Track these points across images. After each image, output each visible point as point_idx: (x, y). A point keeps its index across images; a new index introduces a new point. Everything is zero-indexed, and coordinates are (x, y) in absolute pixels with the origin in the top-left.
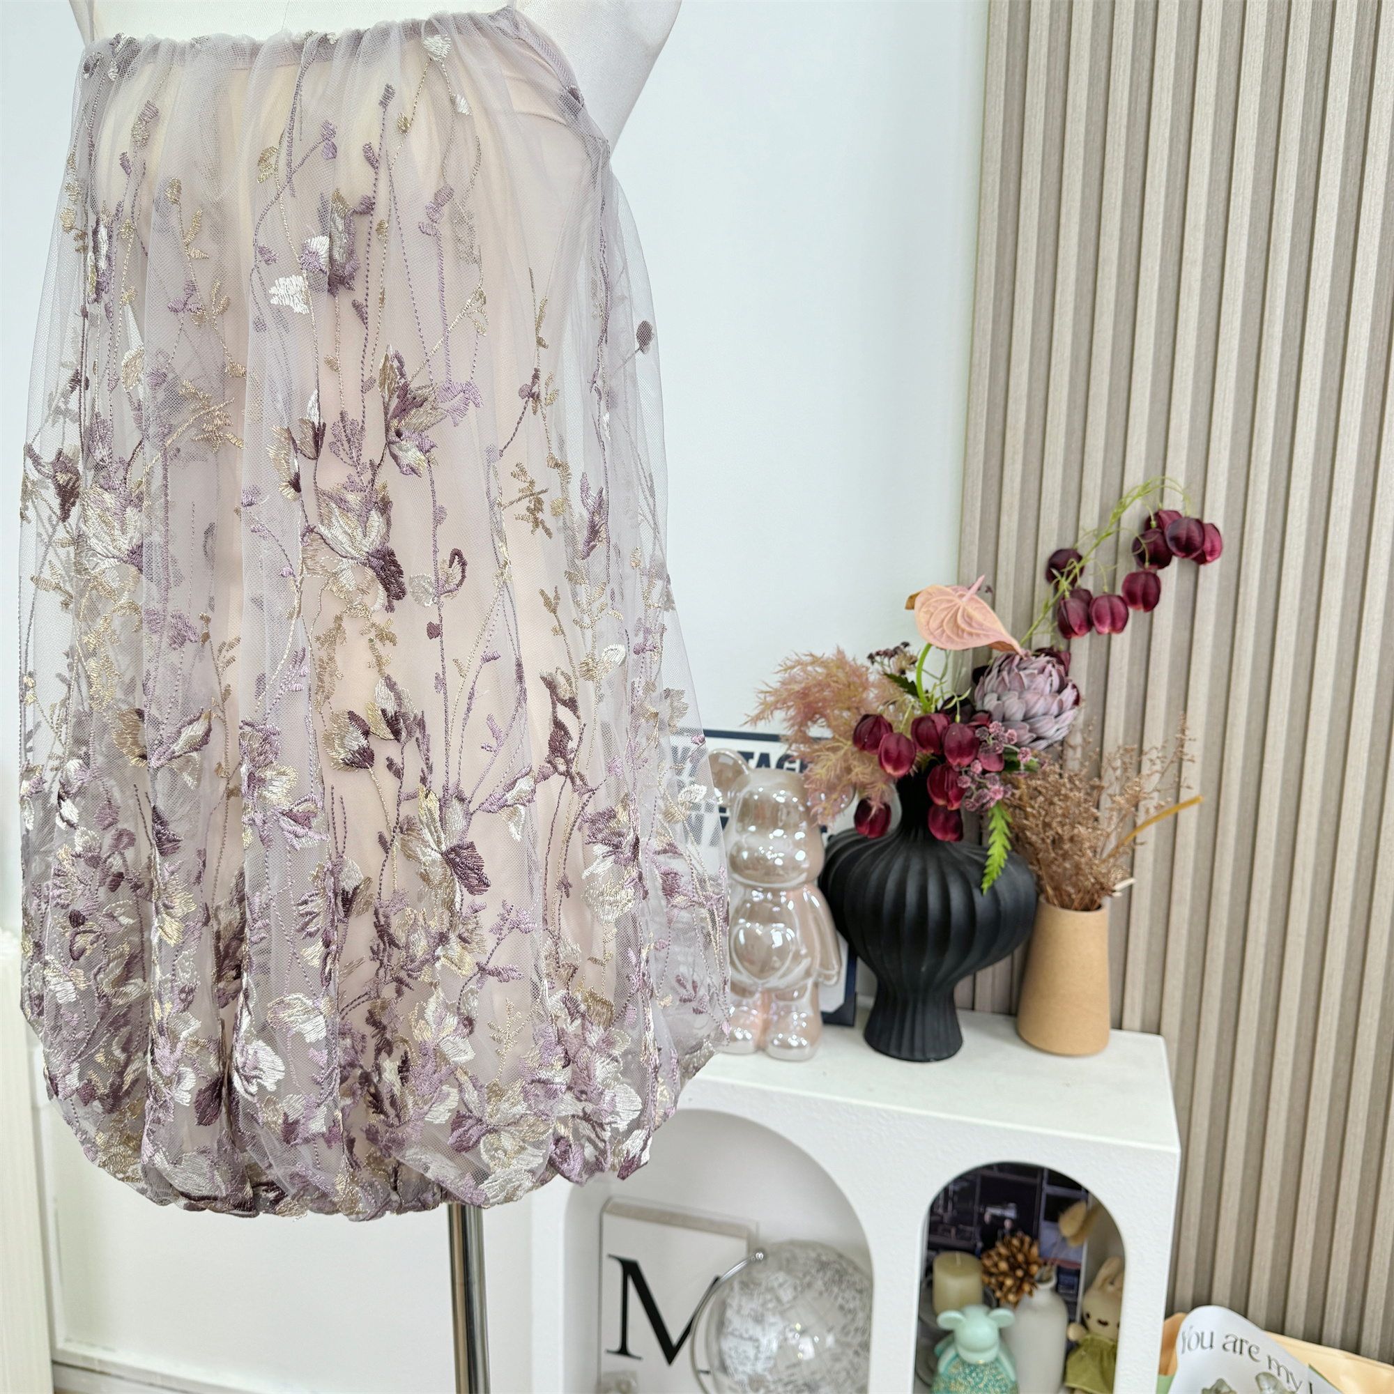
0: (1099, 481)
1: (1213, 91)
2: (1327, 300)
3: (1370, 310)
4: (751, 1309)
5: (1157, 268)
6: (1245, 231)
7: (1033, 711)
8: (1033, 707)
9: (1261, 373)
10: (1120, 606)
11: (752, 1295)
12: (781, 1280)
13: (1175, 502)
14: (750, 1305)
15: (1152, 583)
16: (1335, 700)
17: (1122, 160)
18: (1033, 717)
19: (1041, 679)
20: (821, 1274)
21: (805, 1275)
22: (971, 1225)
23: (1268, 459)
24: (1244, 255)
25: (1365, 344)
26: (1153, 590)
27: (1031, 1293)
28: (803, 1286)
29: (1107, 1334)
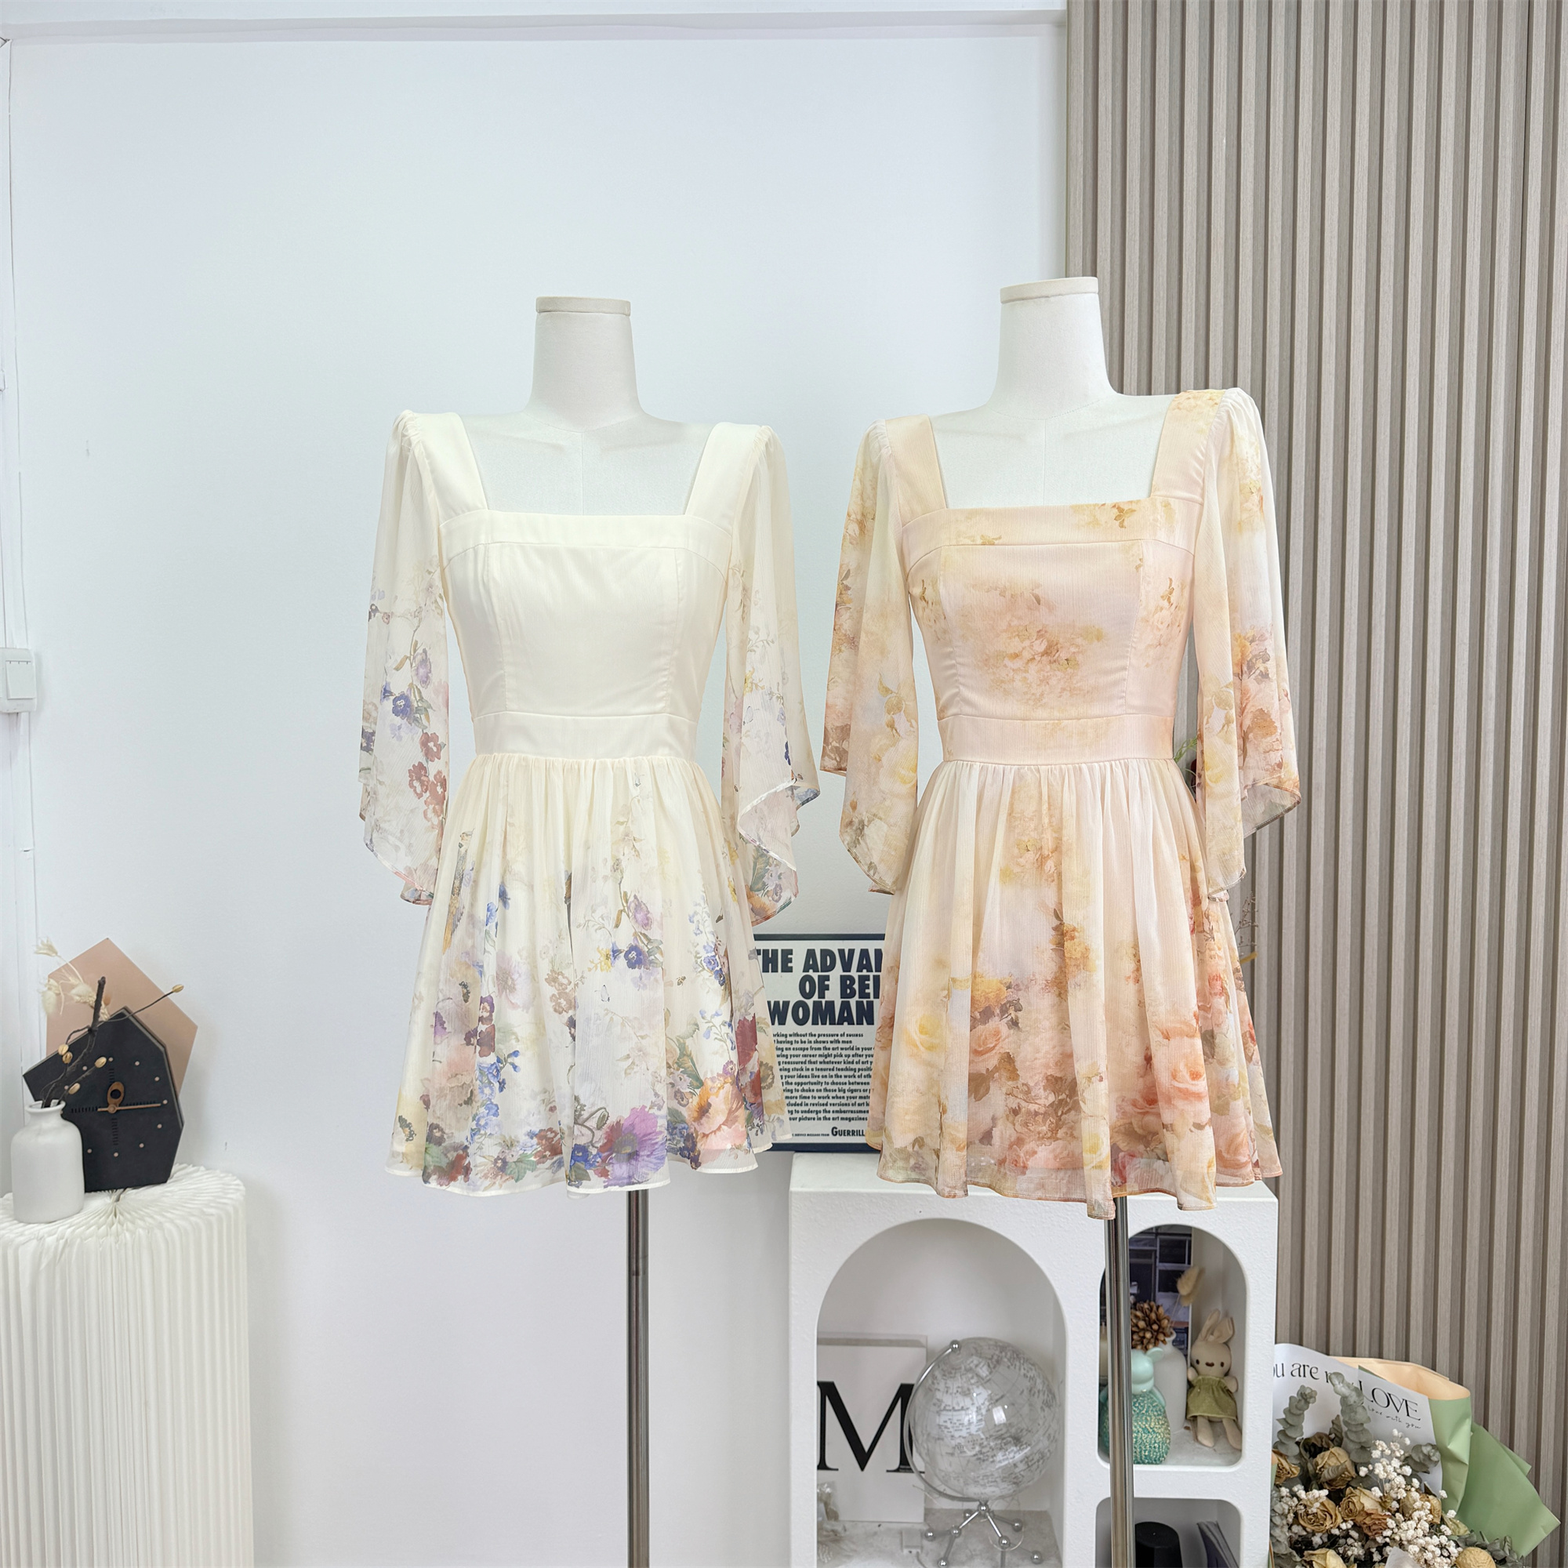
4: (957, 1388)
11: (955, 1377)
12: (975, 1362)
21: (992, 1357)
27: (1164, 1342)
28: (994, 1363)
29: (1214, 1373)
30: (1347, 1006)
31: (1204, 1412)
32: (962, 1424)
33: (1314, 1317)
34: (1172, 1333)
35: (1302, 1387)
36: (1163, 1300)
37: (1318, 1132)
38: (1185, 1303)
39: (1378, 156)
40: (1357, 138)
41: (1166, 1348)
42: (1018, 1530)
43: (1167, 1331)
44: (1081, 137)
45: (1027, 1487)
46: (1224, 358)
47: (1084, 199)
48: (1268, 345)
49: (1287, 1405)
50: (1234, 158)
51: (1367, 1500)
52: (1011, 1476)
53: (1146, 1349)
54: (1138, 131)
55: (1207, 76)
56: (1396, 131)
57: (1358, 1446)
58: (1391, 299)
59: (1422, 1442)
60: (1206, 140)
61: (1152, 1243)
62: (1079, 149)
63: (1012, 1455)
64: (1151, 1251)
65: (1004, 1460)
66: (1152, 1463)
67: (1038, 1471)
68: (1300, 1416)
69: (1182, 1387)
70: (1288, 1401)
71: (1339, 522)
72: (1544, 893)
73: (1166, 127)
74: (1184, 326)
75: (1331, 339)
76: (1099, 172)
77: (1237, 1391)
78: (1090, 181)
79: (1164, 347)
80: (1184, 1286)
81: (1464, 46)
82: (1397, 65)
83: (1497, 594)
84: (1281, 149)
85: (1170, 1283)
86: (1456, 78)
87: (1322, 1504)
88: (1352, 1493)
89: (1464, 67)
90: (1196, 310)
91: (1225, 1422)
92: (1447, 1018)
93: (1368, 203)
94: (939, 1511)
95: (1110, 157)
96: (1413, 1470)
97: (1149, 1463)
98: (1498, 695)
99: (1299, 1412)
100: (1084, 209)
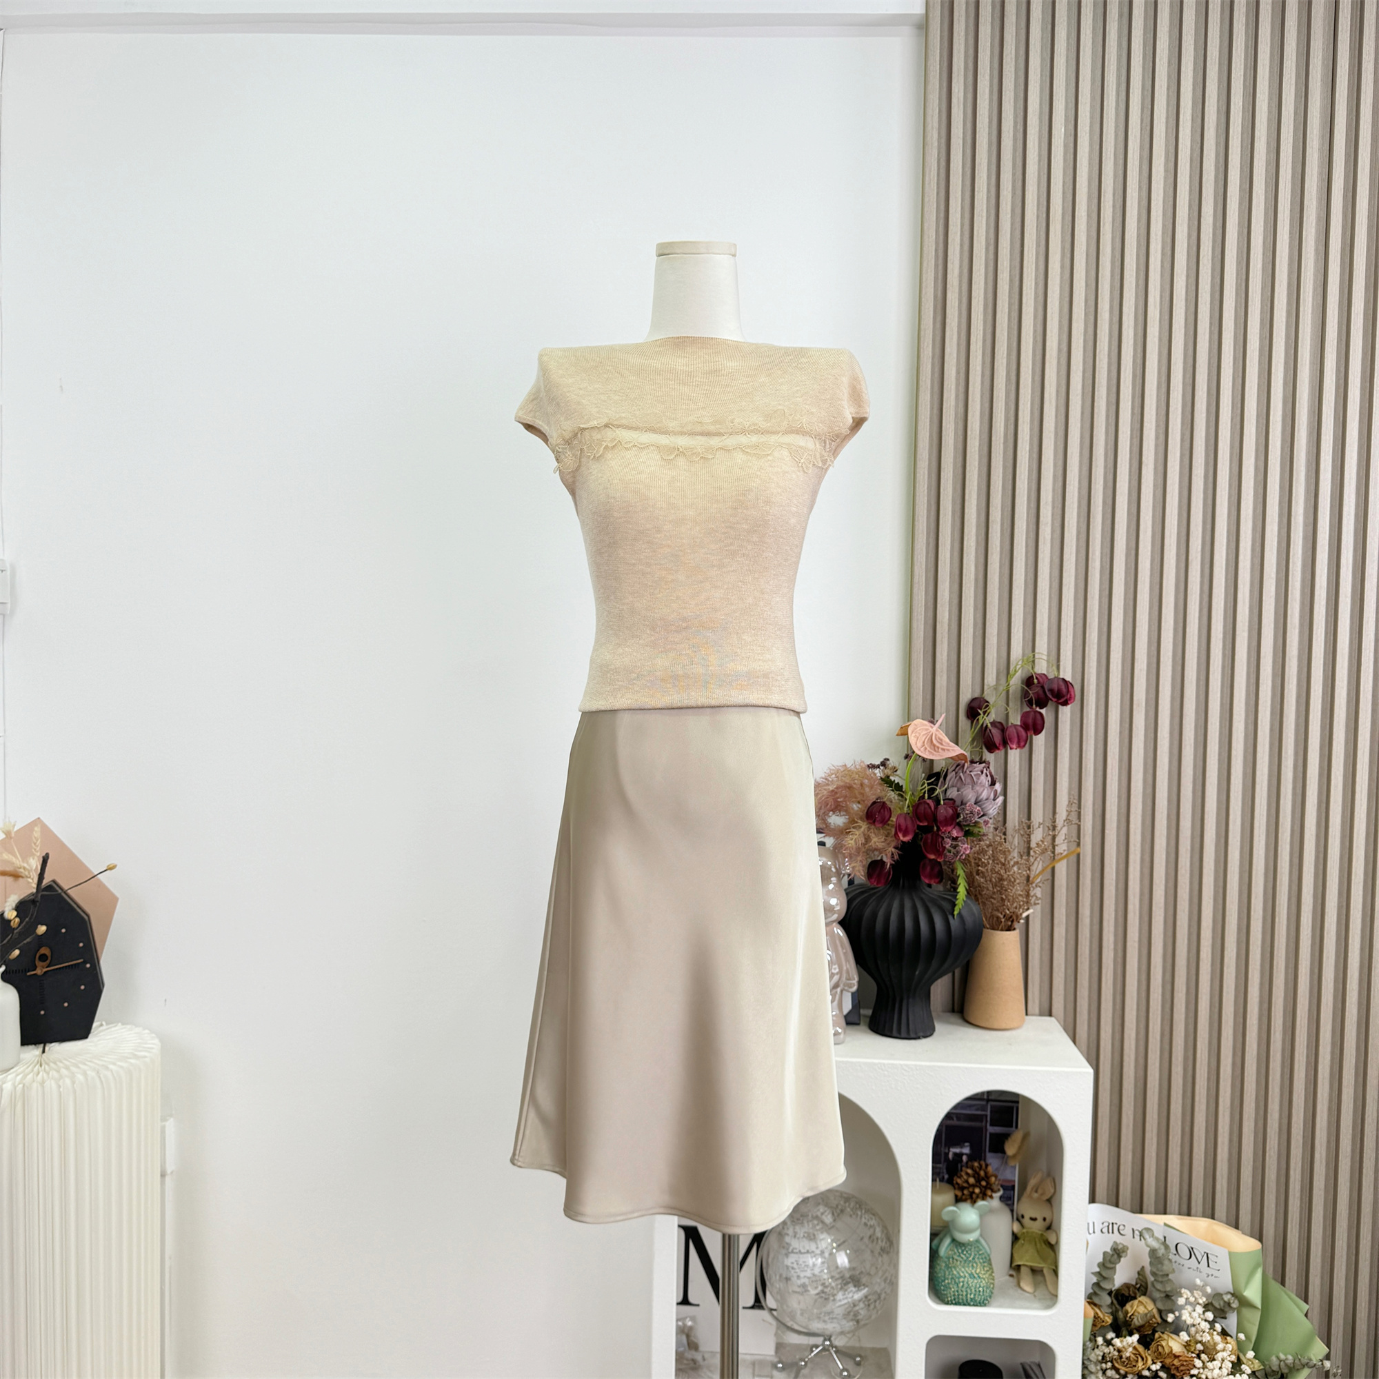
0: (995, 655)
1: (1053, 425)
2: (1125, 547)
3: (1149, 553)
4: (805, 1232)
5: (1025, 527)
6: (1076, 505)
7: (981, 797)
8: (981, 795)
9: (1089, 590)
10: (1023, 733)
11: (802, 1223)
12: (821, 1210)
13: (1042, 668)
14: (801, 1231)
15: (1038, 717)
16: (1144, 789)
17: (1002, 463)
18: (980, 801)
19: (983, 777)
20: (847, 1204)
21: (837, 1206)
22: (940, 1163)
23: (1096, 641)
24: (1076, 520)
25: (1148, 573)
26: (1039, 722)
27: (991, 1197)
28: (838, 1213)
29: (1037, 1227)
30: (1162, 900)
31: (1027, 1261)
32: (807, 1266)
33: (1129, 1179)
34: (999, 1190)
35: (1115, 1243)
36: (993, 1161)
37: (1135, 1013)
38: (1012, 1163)
39: (1199, 145)
40: (1181, 129)
41: (995, 1202)
42: (858, 1364)
43: (995, 1188)
44: (936, 125)
45: (865, 1325)
46: (1060, 321)
47: (938, 180)
48: (1099, 310)
49: (1101, 1259)
50: (1072, 145)
51: (1175, 1344)
52: (852, 1313)
53: (974, 1202)
54: (986, 121)
55: (1048, 74)
56: (1215, 124)
57: (1163, 1295)
58: (1210, 271)
59: (1221, 1292)
60: (1047, 129)
61: (984, 1108)
62: (934, 135)
63: (851, 1295)
64: (982, 1115)
65: (844, 1299)
66: (977, 1305)
67: (875, 1310)
68: (1114, 1268)
69: (1006, 1240)
70: (1102, 1256)
71: (1161, 468)
72: (1340, 803)
73: (1011, 117)
74: (1024, 292)
75: (1155, 306)
76: (952, 156)
77: (1058, 1242)
78: (943, 163)
79: (1007, 310)
80: (1011, 1148)
81: (1277, 49)
82: (1217, 66)
83: (1301, 534)
84: (1113, 137)
85: (998, 1145)
86: (1270, 78)
87: (1135, 1348)
88: (1160, 1337)
89: (1277, 69)
90: (1036, 279)
91: (1045, 1271)
92: (1252, 913)
93: (1190, 187)
94: (790, 1345)
95: (961, 142)
96: (1215, 1317)
97: (974, 1305)
98: (1301, 625)
99: (1112, 1266)
100: (938, 188)
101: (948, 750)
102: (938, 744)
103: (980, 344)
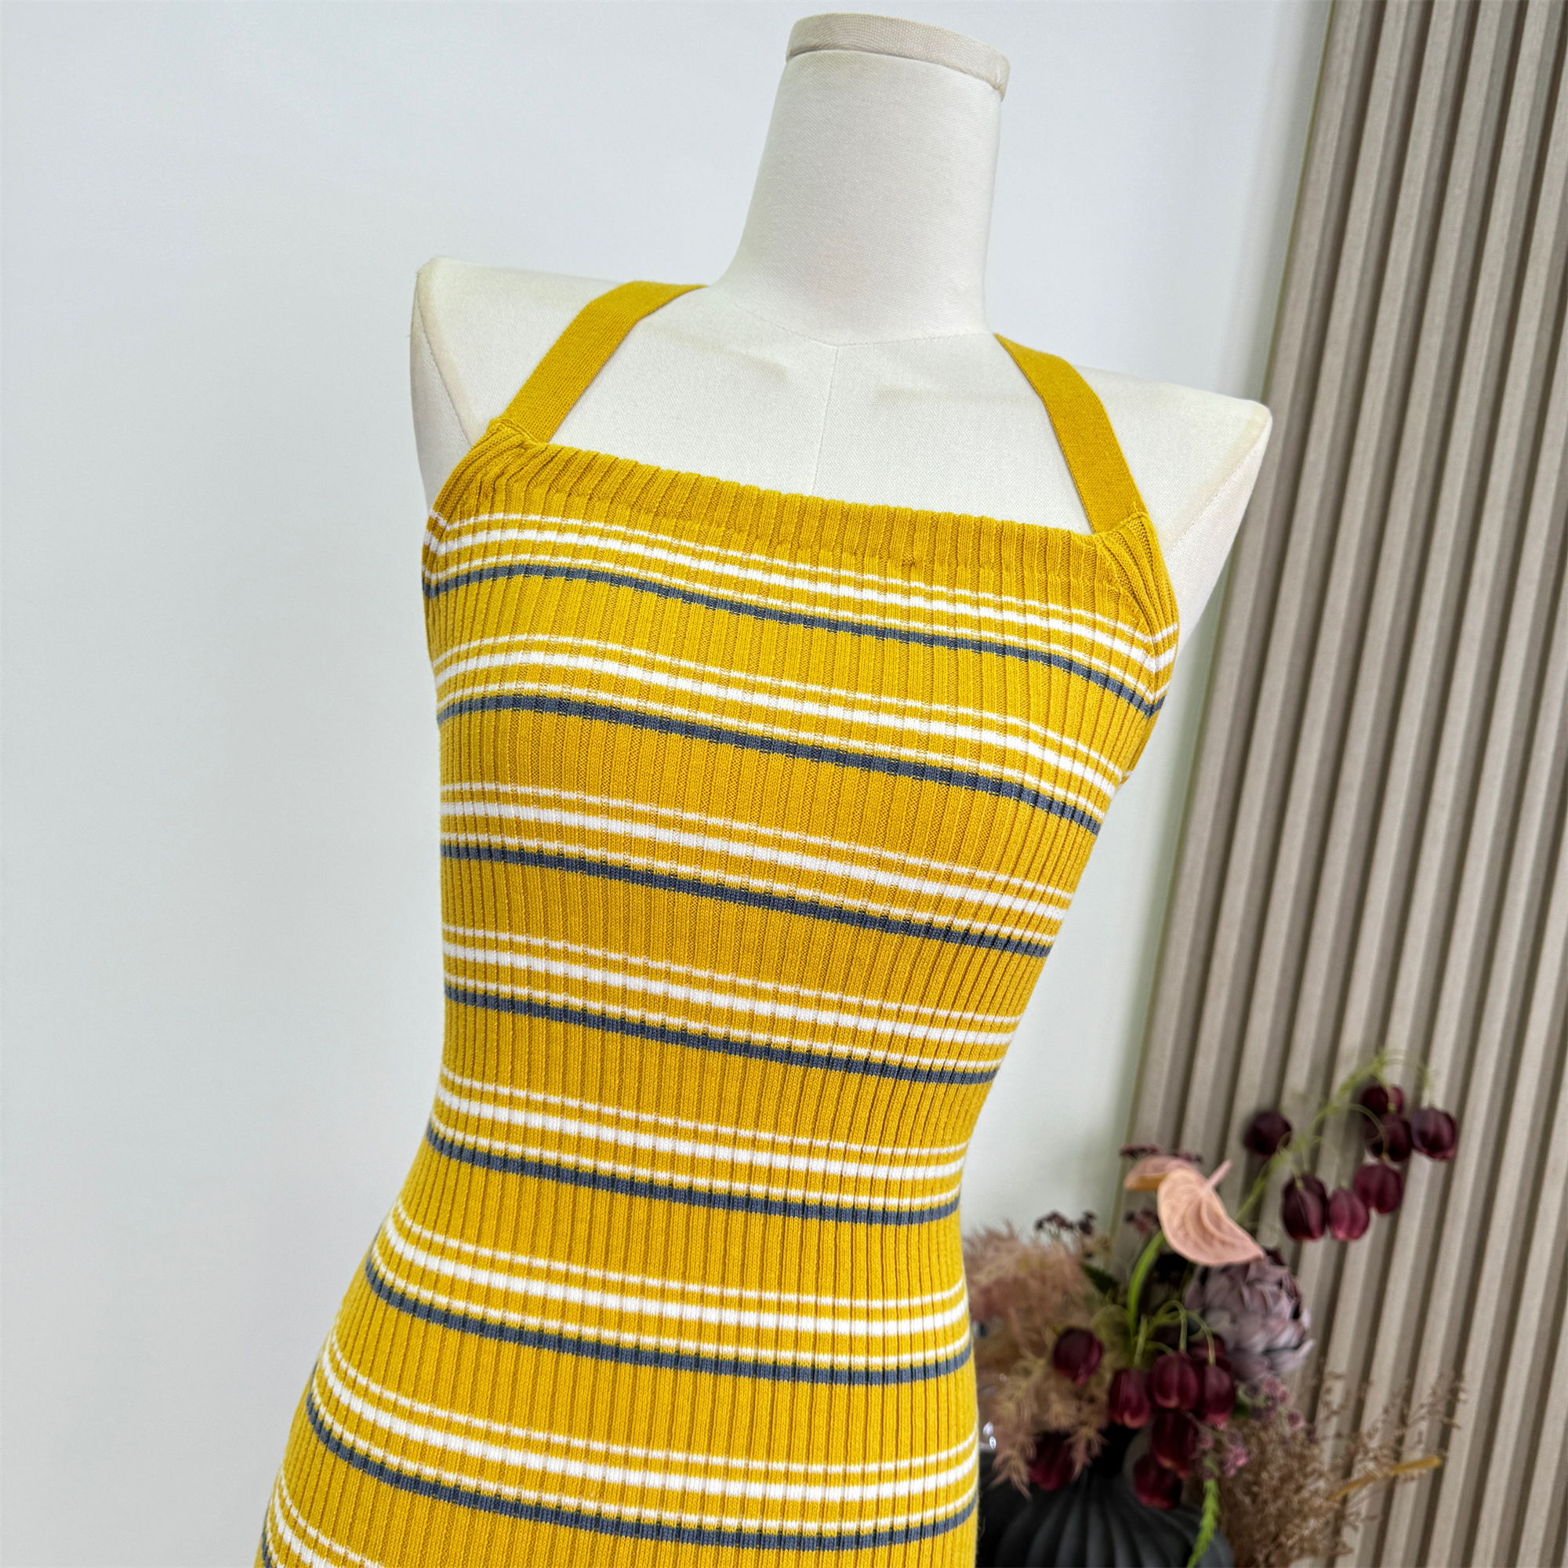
7: (1277, 1344)
8: (1276, 1339)
10: (1359, 1206)
15: (1391, 1182)
18: (1274, 1351)
26: (1395, 1189)
44: (1350, 46)
54: (1442, 56)
62: (1344, 66)
95: (1391, 88)
101: (1233, 1246)
102: (1211, 1228)
103: (1371, 454)
